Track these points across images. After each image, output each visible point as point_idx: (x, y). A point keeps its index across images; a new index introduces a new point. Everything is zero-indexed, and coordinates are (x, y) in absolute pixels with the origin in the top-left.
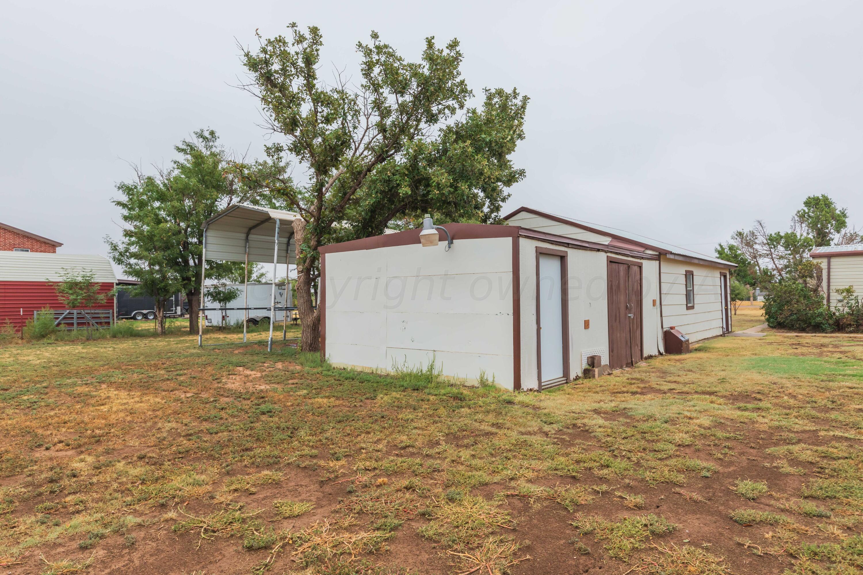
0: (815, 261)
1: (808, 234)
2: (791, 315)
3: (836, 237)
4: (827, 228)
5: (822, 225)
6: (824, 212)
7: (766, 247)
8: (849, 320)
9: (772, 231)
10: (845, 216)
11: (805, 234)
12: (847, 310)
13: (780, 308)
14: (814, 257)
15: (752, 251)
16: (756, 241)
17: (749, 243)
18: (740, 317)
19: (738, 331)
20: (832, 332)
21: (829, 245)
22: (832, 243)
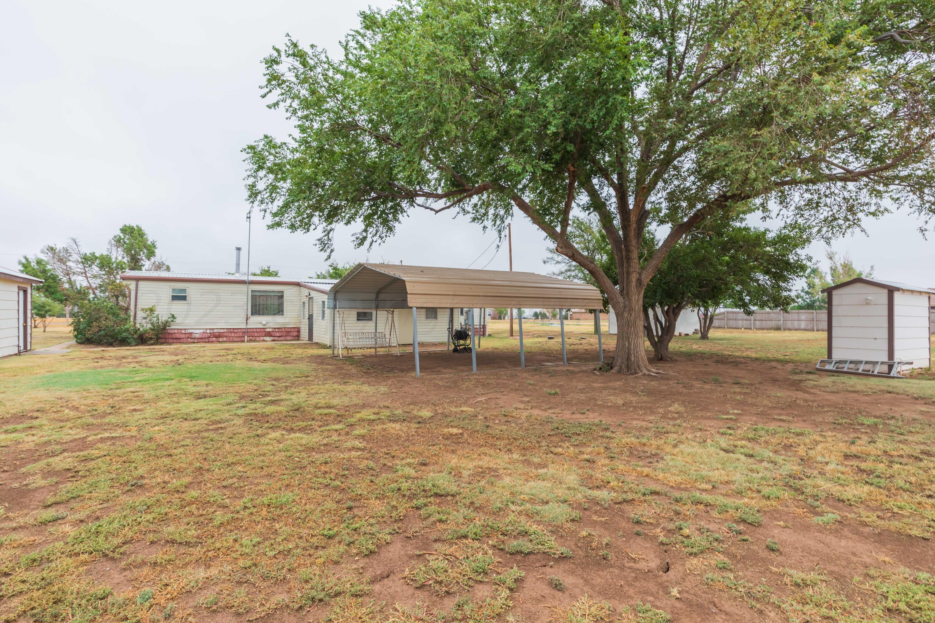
0: (124, 283)
1: (123, 258)
2: (100, 331)
3: (147, 264)
4: (140, 255)
5: (135, 251)
6: (137, 241)
7: (80, 266)
8: (151, 334)
9: (87, 250)
10: (154, 247)
11: (120, 258)
12: (150, 326)
13: (89, 324)
14: (124, 279)
15: (65, 268)
16: (70, 258)
17: (62, 260)
18: (50, 334)
19: (39, 349)
20: (136, 345)
21: (141, 270)
22: (143, 268)
